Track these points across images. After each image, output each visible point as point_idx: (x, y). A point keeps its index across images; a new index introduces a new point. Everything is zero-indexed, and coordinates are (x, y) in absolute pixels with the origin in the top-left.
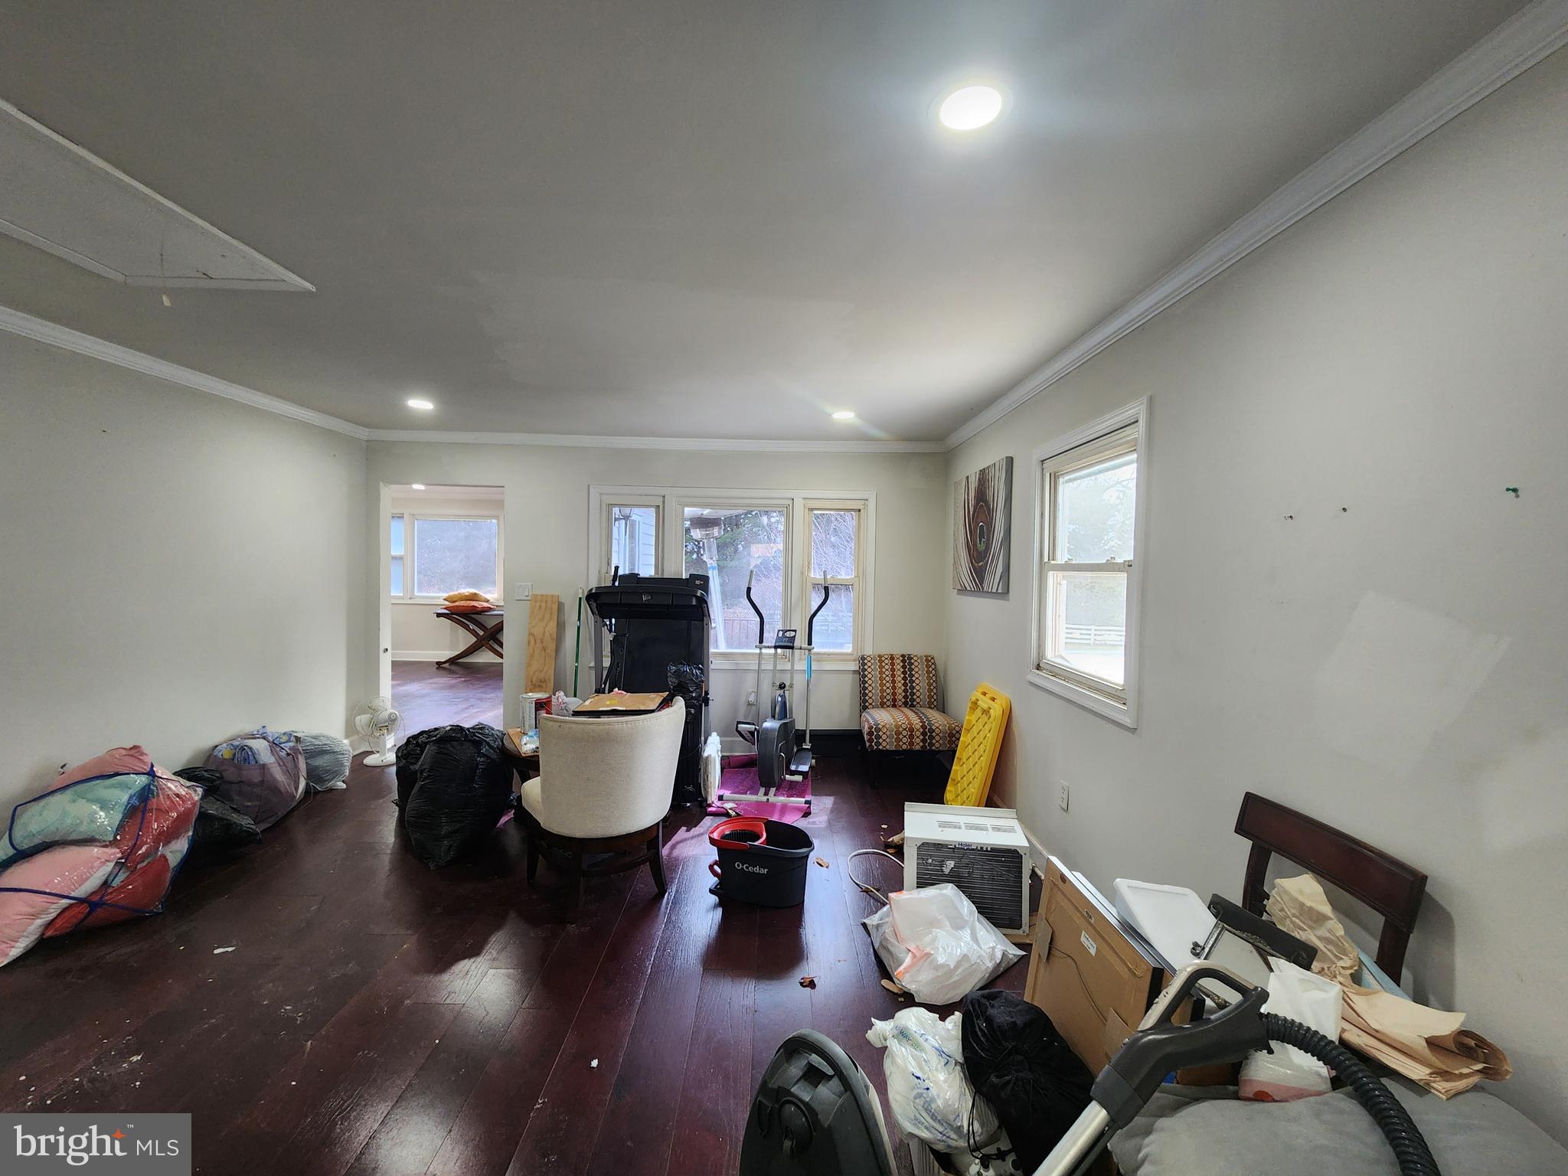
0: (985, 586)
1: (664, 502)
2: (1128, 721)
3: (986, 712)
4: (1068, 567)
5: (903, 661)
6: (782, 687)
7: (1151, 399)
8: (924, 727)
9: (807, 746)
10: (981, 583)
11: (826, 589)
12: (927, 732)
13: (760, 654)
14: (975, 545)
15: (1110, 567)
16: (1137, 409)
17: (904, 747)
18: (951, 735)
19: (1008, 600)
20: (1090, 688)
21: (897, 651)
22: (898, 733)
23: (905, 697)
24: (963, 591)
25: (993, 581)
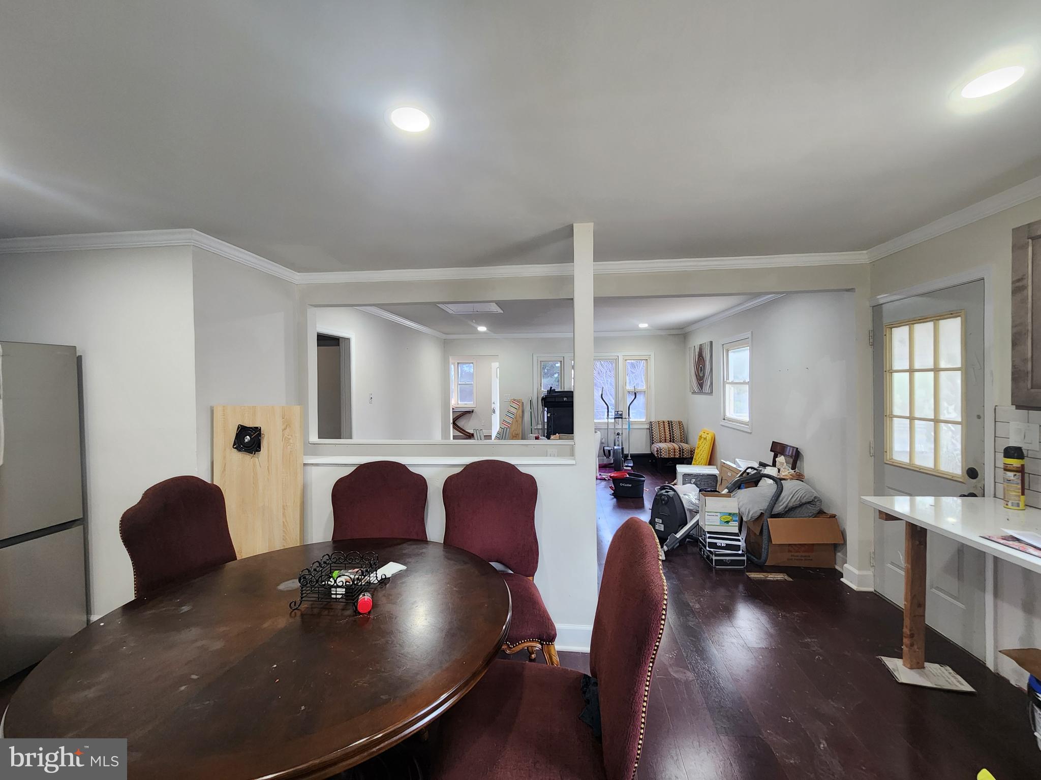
0: (703, 390)
1: (564, 359)
2: (750, 432)
3: (705, 439)
4: (732, 383)
5: (669, 423)
6: (618, 434)
7: (752, 332)
8: (680, 448)
9: (629, 458)
10: (702, 389)
11: (635, 394)
12: (681, 450)
13: (608, 422)
14: (699, 374)
15: (744, 383)
16: (748, 334)
17: (672, 456)
18: (691, 451)
19: (712, 395)
20: (740, 423)
21: (666, 419)
22: (669, 451)
23: (670, 438)
24: (694, 393)
25: (706, 388)
